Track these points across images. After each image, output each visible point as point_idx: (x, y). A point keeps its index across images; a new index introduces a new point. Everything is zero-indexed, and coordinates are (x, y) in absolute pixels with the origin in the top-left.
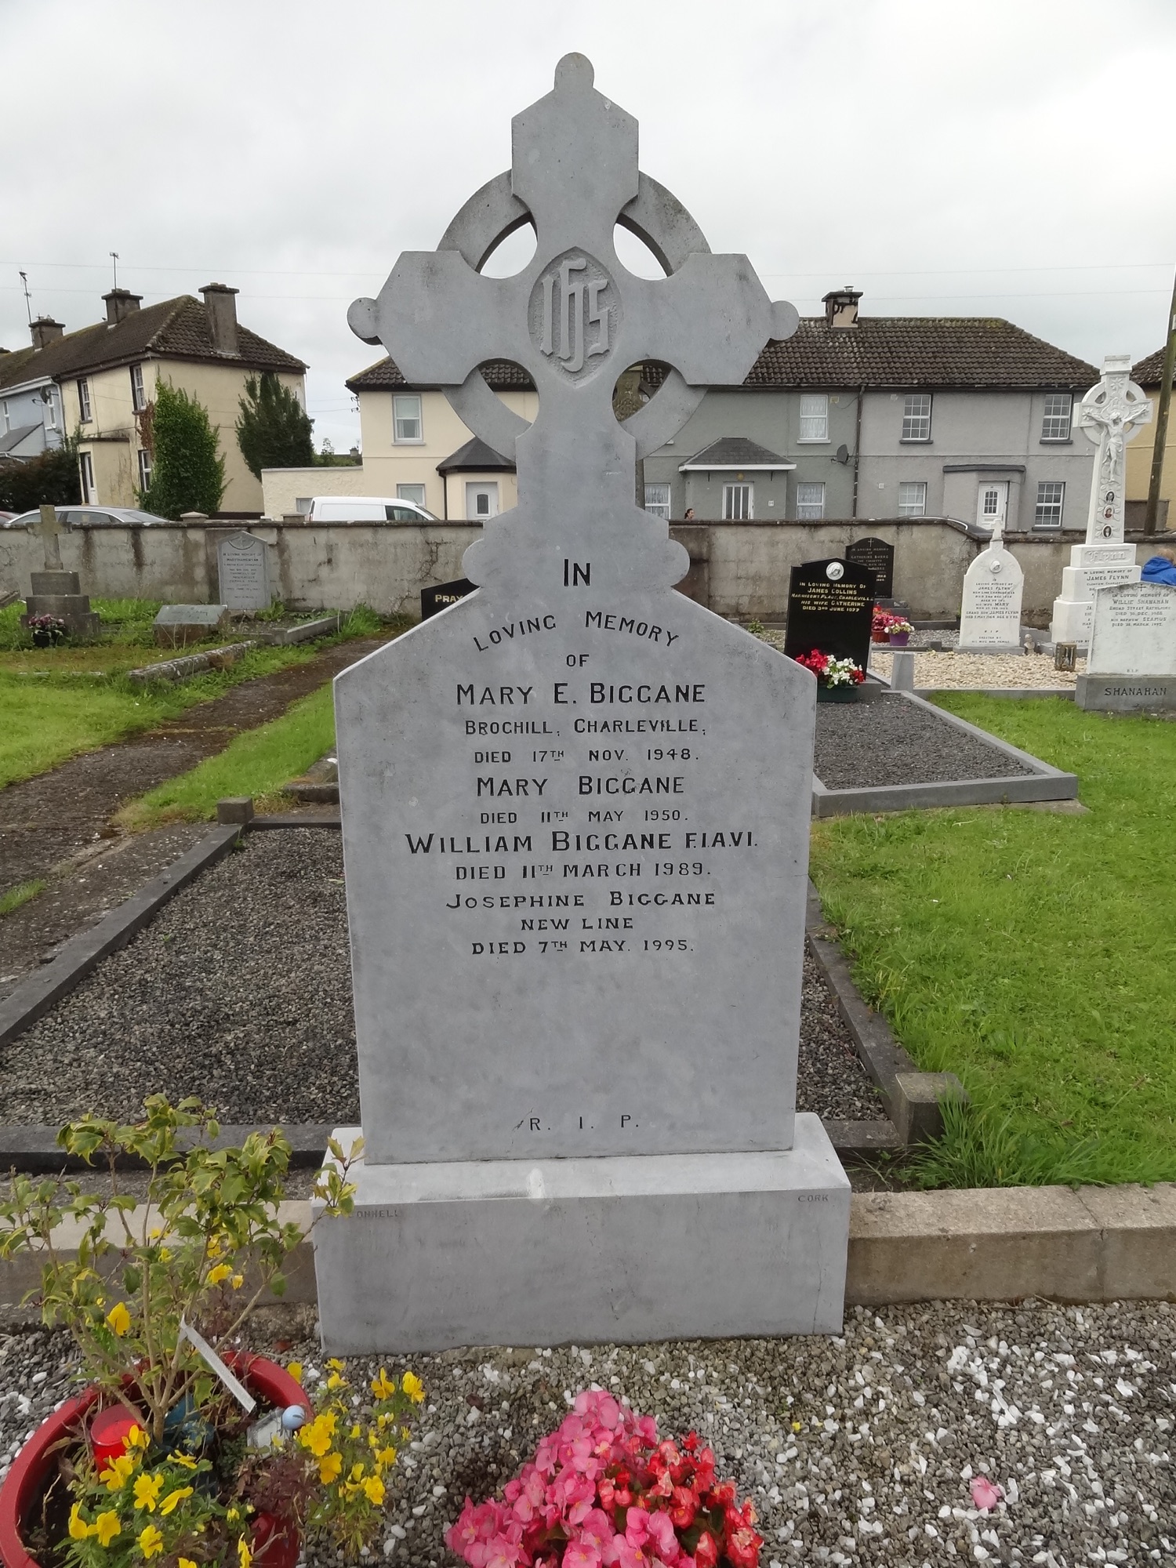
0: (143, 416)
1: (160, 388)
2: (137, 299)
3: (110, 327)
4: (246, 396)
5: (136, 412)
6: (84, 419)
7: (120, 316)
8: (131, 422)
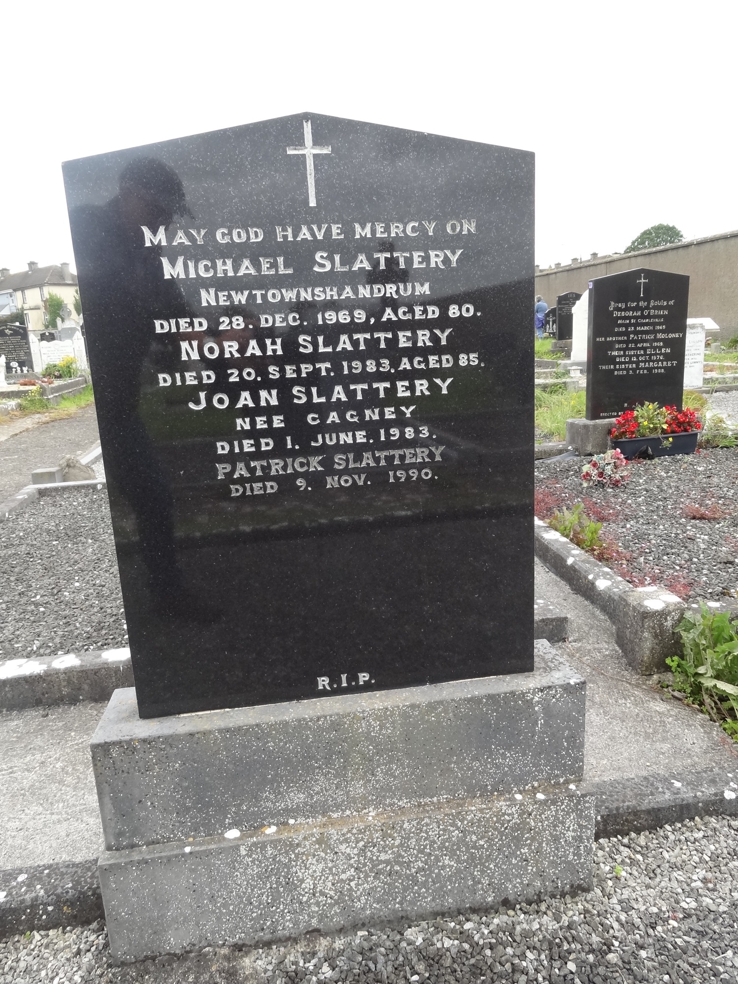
0: (45, 302)
1: (50, 294)
4: (76, 294)
5: (42, 301)
6: (24, 303)
8: (41, 304)
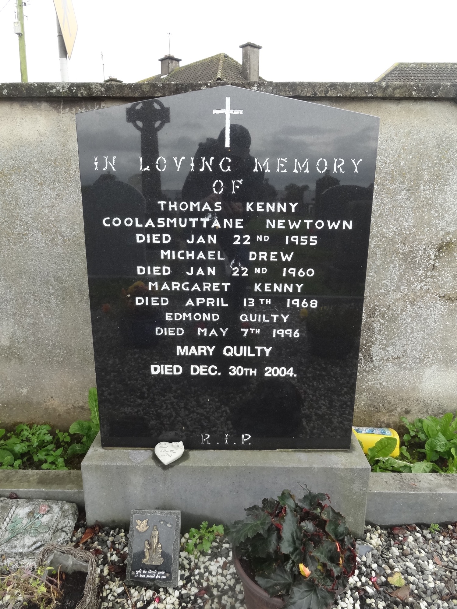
2: (178, 60)
3: (162, 77)
7: (170, 71)
